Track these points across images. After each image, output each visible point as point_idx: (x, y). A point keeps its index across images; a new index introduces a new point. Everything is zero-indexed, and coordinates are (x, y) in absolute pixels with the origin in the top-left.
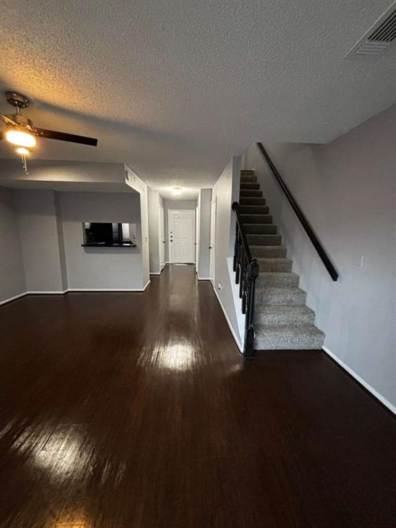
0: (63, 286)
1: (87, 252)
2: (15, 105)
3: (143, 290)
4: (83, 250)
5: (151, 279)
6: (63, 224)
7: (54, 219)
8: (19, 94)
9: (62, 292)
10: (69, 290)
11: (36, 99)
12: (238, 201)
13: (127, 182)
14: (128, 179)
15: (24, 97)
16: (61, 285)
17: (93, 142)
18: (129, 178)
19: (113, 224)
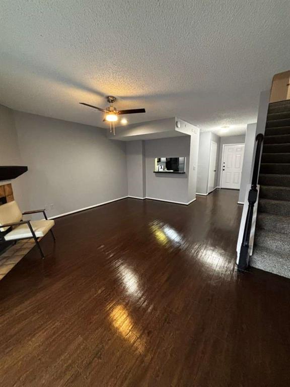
0: (143, 195)
1: (157, 176)
2: (110, 102)
3: (187, 204)
4: (155, 175)
5: (196, 197)
6: (146, 159)
7: (141, 157)
8: (111, 97)
9: (142, 198)
10: (147, 198)
11: (119, 97)
12: (263, 133)
13: (177, 129)
14: (177, 127)
15: (113, 97)
16: (142, 194)
17: (143, 111)
18: (179, 126)
19: (180, 158)
